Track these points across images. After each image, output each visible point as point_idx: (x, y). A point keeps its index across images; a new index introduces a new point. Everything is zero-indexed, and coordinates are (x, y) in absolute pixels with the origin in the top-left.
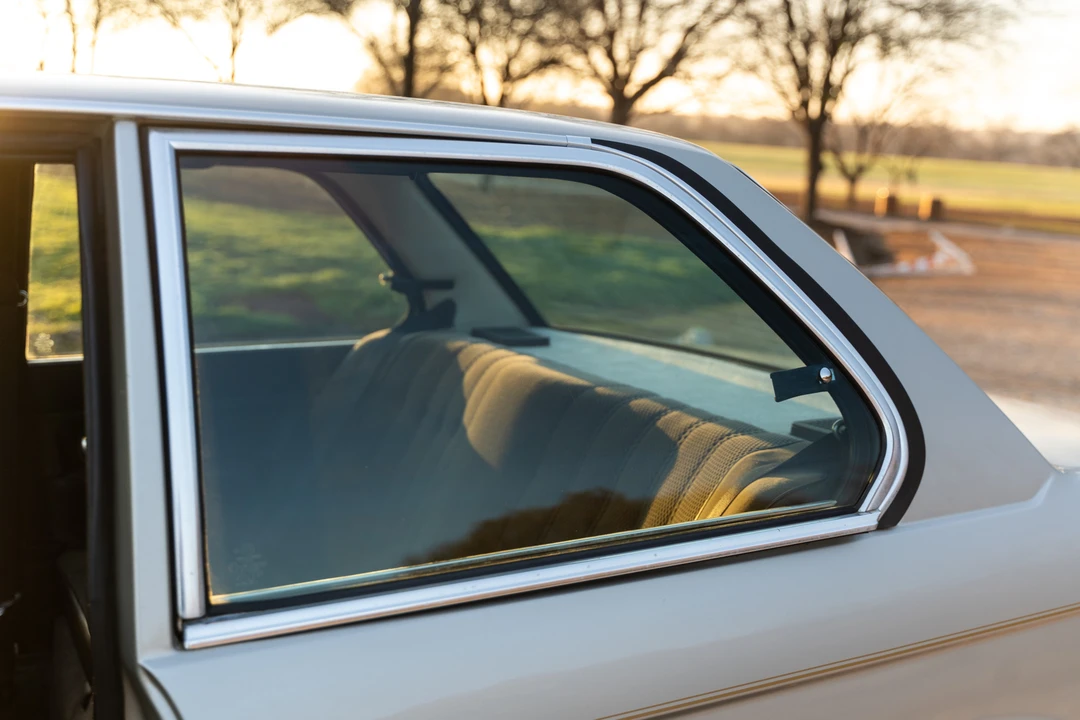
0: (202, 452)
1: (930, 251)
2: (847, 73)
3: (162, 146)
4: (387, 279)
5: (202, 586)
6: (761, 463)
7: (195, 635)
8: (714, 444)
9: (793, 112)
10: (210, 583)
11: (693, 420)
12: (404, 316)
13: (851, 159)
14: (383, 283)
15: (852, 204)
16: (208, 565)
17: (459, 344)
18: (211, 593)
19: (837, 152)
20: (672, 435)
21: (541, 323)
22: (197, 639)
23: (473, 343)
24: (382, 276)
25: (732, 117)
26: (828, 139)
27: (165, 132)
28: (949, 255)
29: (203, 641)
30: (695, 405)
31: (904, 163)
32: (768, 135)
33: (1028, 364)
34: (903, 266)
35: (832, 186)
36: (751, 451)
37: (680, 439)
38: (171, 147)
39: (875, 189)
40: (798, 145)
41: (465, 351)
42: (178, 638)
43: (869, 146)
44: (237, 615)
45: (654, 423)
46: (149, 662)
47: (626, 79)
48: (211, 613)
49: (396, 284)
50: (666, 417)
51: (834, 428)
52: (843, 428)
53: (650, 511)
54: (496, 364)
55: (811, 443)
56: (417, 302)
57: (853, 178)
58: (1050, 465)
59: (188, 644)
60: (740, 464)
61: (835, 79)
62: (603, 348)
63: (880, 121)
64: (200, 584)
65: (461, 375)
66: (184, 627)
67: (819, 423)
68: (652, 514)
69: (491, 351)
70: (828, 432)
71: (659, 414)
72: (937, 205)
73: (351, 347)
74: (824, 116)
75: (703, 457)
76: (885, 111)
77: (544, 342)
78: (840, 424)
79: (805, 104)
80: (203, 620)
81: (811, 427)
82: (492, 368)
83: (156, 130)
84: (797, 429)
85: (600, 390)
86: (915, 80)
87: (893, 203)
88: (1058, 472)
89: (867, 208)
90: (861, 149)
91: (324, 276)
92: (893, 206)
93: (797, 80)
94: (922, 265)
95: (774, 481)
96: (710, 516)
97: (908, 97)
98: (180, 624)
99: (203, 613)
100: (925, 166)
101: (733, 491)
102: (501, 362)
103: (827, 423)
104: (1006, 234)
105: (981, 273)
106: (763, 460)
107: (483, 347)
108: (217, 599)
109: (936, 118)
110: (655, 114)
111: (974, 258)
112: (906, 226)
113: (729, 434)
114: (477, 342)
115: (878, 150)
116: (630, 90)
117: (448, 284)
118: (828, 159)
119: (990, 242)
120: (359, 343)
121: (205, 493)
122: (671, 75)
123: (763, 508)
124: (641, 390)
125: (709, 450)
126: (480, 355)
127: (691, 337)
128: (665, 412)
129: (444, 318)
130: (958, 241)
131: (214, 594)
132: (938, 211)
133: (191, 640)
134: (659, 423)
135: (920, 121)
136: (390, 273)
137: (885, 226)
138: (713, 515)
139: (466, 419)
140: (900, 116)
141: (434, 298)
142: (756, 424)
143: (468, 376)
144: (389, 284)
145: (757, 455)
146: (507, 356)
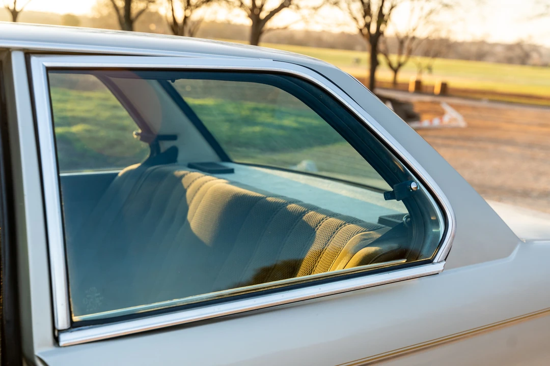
0: (66, 237)
1: (441, 114)
2: (392, 8)
3: (39, 64)
4: (137, 134)
5: (68, 311)
6: (365, 239)
7: (65, 339)
8: (337, 229)
9: (361, 30)
10: (72, 310)
11: (323, 216)
12: (147, 156)
13: (394, 59)
14: (135, 136)
15: (395, 85)
16: (71, 299)
17: (182, 172)
18: (73, 315)
19: (386, 55)
20: (312, 224)
21: (228, 160)
22: (66, 341)
23: (191, 172)
24: (134, 133)
25: (324, 31)
26: (381, 47)
27: (40, 56)
28: (452, 116)
29: (70, 341)
30: (323, 207)
31: (426, 61)
32: (345, 43)
33: (497, 181)
34: (425, 123)
35: (384, 74)
36: (358, 233)
37: (317, 226)
38: (43, 65)
39: (408, 76)
40: (363, 50)
41: (186, 176)
42: (56, 340)
43: (405, 51)
44: (88, 327)
45: (302, 218)
46: (42, 354)
47: (261, 9)
48: (74, 326)
49: (143, 137)
50: (308, 214)
51: (404, 219)
52: (409, 219)
53: (301, 267)
54: (206, 184)
55: (391, 228)
56: (155, 147)
57: (396, 71)
58: (519, 239)
59: (61, 344)
60: (352, 241)
61: (386, 11)
62: (267, 175)
63: (411, 35)
64: (67, 311)
65: (185, 191)
66: (58, 335)
67: (393, 216)
68: (302, 268)
69: (202, 176)
70: (400, 222)
71: (304, 213)
72: (444, 87)
73: (117, 174)
74: (379, 33)
75: (331, 237)
76: (414, 30)
77: (231, 171)
78: (407, 217)
79: (368, 26)
80: (69, 330)
81: (390, 219)
82: (204, 187)
83: (35, 56)
84: (382, 220)
85: (269, 199)
86: (431, 12)
87: (419, 84)
88: (522, 242)
89: (404, 88)
90: (400, 53)
91: (77, 129)
92: (419, 87)
93: (363, 11)
94: (436, 122)
95: (372, 249)
96: (337, 269)
97: (427, 22)
98: (56, 333)
99: (69, 326)
100: (437, 62)
101: (349, 255)
102: (209, 183)
103: (400, 216)
104: (484, 104)
105: (470, 127)
106: (365, 237)
107: (196, 174)
108: (76, 319)
109: (443, 35)
110: (278, 29)
111: (465, 117)
112: (427, 98)
113: (345, 224)
114: (193, 172)
115: (410, 53)
116: (263, 15)
117: (173, 137)
118: (381, 58)
119: (474, 108)
120: (121, 172)
121: (68, 260)
122: (288, 7)
123: (367, 264)
124: (293, 199)
125: (334, 233)
126: (196, 179)
127: (304, 165)
128: (308, 211)
129: (171, 157)
130: (457, 108)
131: (75, 316)
132: (445, 90)
133: (64, 341)
134: (304, 218)
135: (434, 36)
136: (140, 131)
137: (415, 99)
138: (338, 269)
139: (189, 217)
140: (422, 33)
141: (165, 145)
142: (358, 217)
143: (189, 192)
144: (139, 137)
145: (362, 235)
146: (213, 180)
